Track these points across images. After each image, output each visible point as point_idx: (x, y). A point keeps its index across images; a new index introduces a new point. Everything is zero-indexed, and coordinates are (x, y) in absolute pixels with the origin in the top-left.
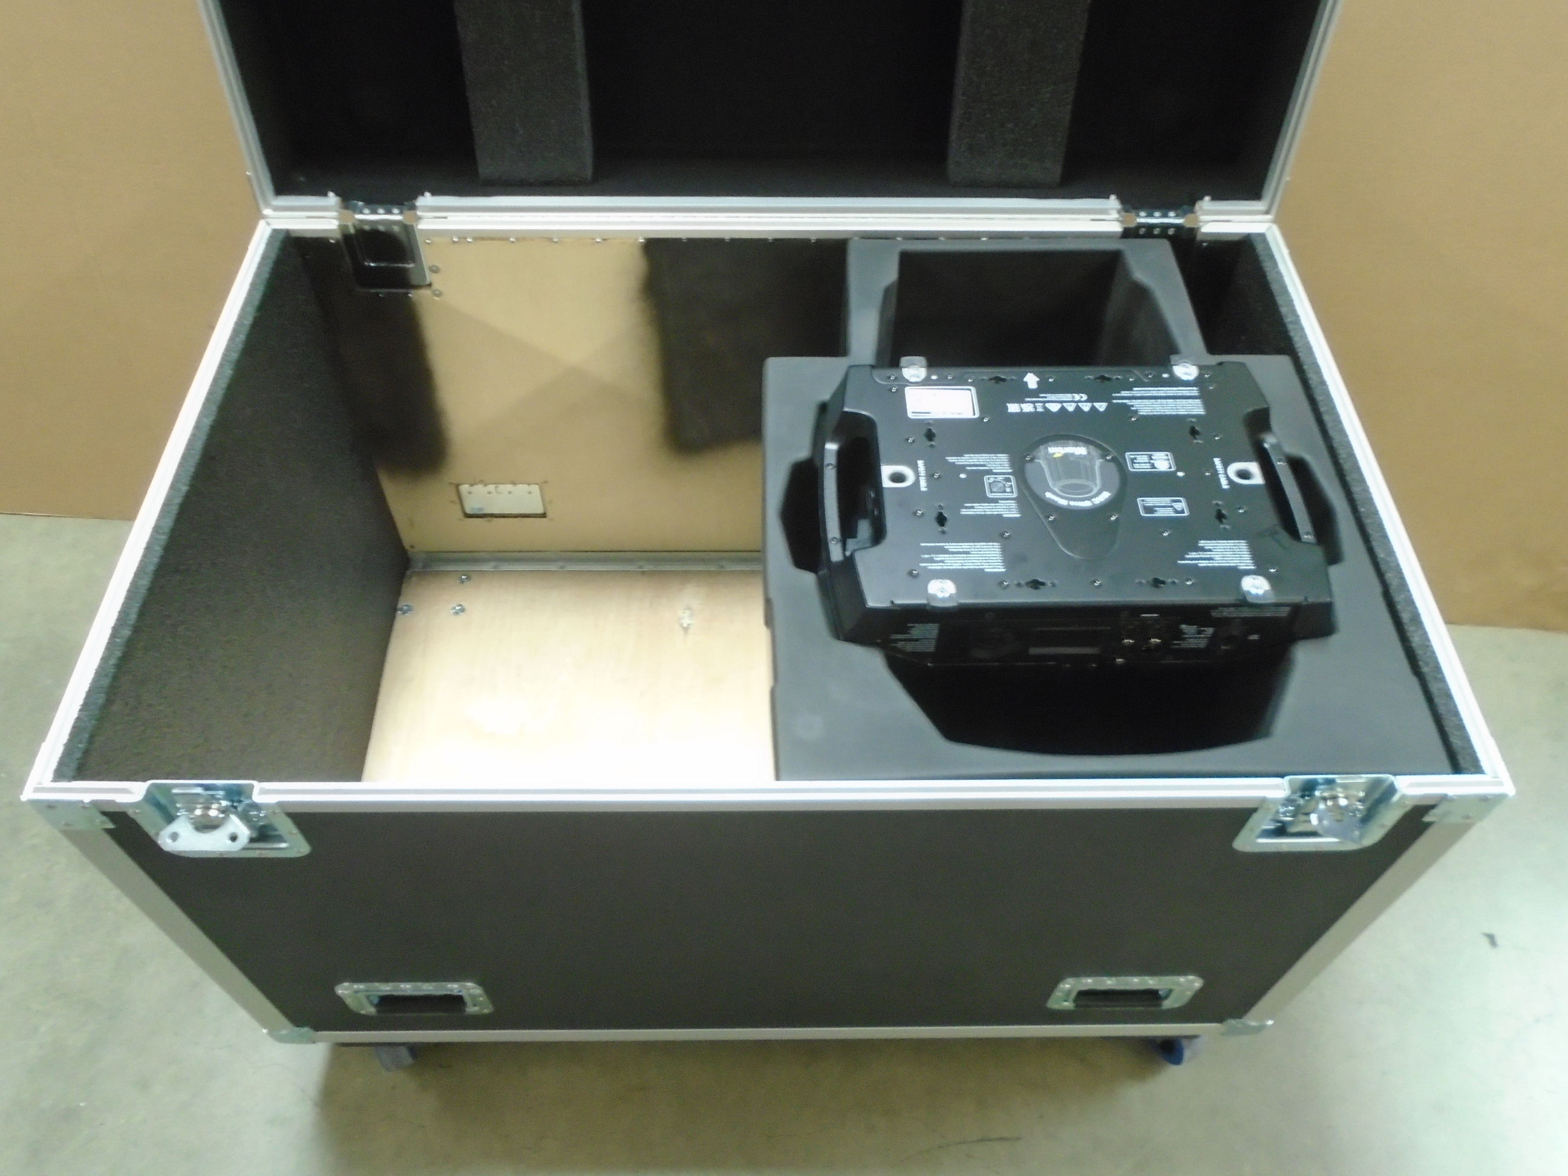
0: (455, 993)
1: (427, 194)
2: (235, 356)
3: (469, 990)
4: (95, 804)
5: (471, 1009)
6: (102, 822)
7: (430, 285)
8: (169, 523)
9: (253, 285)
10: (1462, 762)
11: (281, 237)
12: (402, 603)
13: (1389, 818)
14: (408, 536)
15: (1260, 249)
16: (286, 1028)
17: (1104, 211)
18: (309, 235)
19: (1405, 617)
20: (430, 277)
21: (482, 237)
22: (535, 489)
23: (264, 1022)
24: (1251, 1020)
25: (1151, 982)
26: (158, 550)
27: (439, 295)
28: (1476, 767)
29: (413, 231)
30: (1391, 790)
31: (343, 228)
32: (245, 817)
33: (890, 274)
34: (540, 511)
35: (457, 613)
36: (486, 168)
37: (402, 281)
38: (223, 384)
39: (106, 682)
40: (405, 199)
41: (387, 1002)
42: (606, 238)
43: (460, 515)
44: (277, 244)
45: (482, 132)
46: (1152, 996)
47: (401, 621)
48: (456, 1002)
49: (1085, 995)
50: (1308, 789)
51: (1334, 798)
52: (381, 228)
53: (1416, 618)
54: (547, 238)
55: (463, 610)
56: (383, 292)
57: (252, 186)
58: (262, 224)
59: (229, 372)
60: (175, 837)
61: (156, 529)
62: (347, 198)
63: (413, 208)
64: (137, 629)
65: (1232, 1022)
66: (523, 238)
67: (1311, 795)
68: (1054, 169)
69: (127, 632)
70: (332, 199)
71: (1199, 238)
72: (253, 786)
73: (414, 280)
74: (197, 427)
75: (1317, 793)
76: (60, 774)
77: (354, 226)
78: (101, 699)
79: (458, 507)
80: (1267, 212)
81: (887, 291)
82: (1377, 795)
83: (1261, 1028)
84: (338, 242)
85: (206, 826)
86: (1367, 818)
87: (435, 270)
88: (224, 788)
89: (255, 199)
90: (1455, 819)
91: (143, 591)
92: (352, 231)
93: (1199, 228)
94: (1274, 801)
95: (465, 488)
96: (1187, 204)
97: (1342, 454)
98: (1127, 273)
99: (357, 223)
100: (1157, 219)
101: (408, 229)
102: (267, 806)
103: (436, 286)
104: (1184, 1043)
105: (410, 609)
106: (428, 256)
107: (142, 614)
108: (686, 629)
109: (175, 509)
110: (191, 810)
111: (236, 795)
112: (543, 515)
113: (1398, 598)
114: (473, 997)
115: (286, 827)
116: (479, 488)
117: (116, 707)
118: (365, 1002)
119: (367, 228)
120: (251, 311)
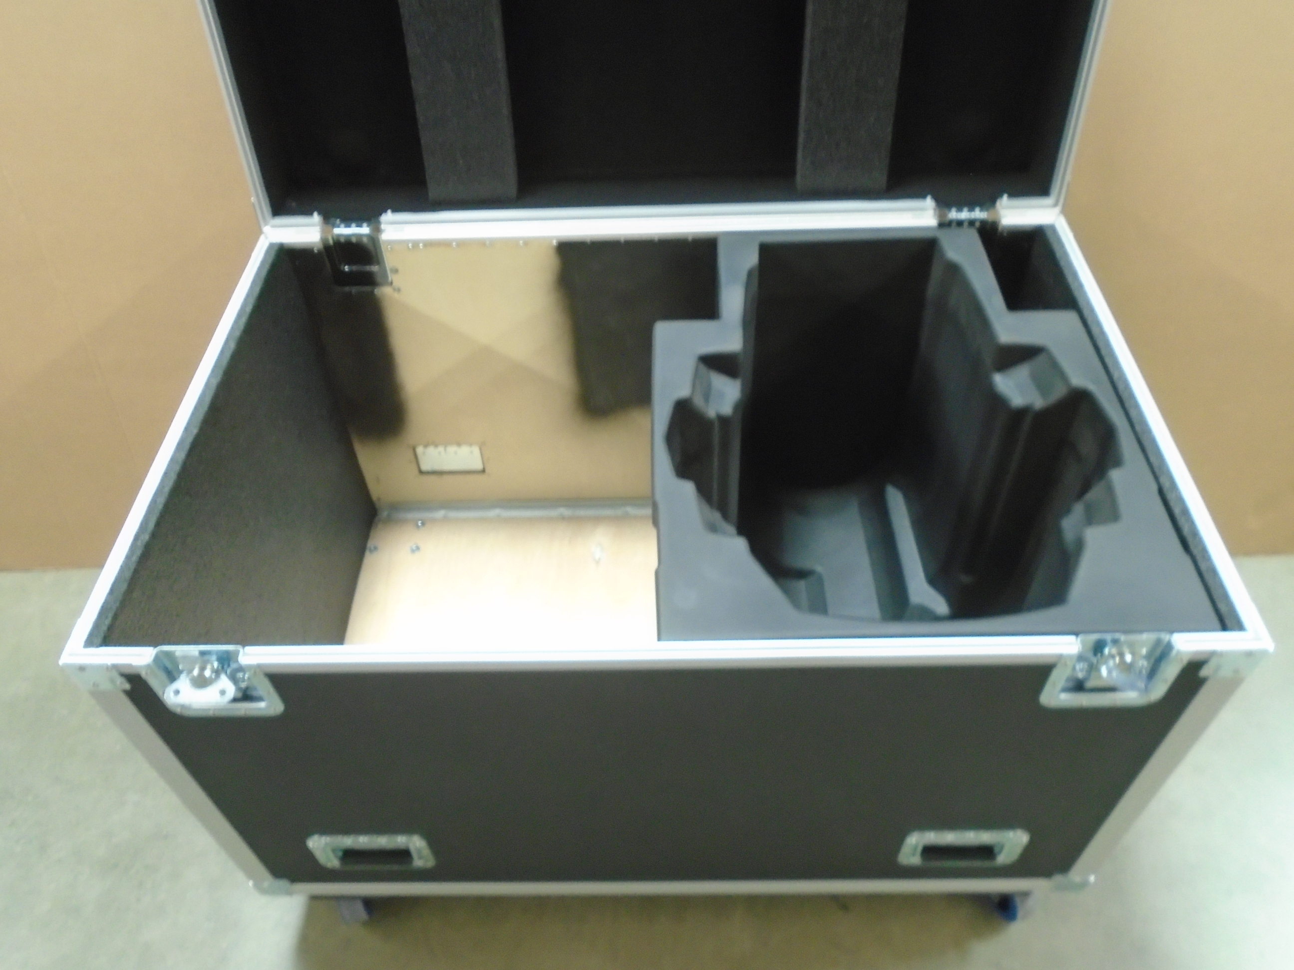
0: (403, 847)
1: (389, 211)
2: (238, 333)
3: (416, 843)
4: (115, 667)
5: (418, 863)
6: (121, 683)
7: (392, 283)
8: (182, 456)
9: (254, 282)
10: (1228, 622)
11: (276, 248)
12: (370, 544)
13: (1170, 672)
14: (376, 490)
15: (1049, 233)
16: (268, 880)
17: (923, 209)
18: (298, 247)
19: (1177, 511)
20: (391, 276)
21: (430, 244)
22: (476, 450)
23: (250, 875)
24: (1075, 874)
25: (984, 837)
26: (173, 477)
27: (399, 290)
28: (1239, 626)
29: (379, 241)
30: (1169, 647)
31: (324, 241)
32: (233, 678)
33: (752, 259)
34: (479, 466)
35: (413, 551)
36: (434, 191)
37: (370, 280)
38: (228, 355)
39: (128, 574)
40: (371, 216)
41: (349, 855)
42: (527, 242)
43: (416, 471)
44: (273, 254)
45: (432, 164)
46: (987, 852)
47: (369, 559)
48: (404, 855)
49: (930, 851)
50: (1098, 648)
51: (1122, 655)
52: (354, 240)
53: (1186, 512)
54: (482, 244)
55: (418, 548)
56: (354, 290)
57: (255, 211)
58: (262, 238)
59: (232, 345)
60: (177, 692)
61: (172, 460)
62: (328, 218)
63: (379, 223)
64: (153, 535)
65: (1058, 879)
66: (462, 244)
67: (1102, 652)
68: (881, 178)
69: (146, 537)
70: (316, 218)
71: (1000, 228)
72: (239, 651)
73: (379, 279)
74: (207, 385)
75: (1106, 651)
76: (90, 642)
77: (333, 238)
78: (124, 586)
79: (414, 466)
80: (1055, 205)
81: (750, 273)
82: (1158, 653)
83: (1084, 885)
84: (320, 252)
85: (201, 683)
86: (1152, 673)
87: (395, 271)
88: (217, 653)
89: (257, 219)
90: (1226, 672)
91: (160, 506)
92: (331, 242)
93: (1000, 221)
94: (1070, 657)
95: (420, 450)
96: (990, 201)
97: (1121, 387)
98: (942, 255)
99: (335, 238)
100: (964, 215)
101: (374, 239)
102: (250, 667)
103: (395, 284)
104: (1018, 901)
105: (376, 548)
106: (390, 260)
107: (158, 524)
108: (597, 562)
109: (187, 446)
110: (190, 671)
111: (226, 660)
112: (483, 471)
113: (1170, 497)
114: (419, 851)
115: (265, 688)
116: (431, 450)
117: (135, 595)
118: (331, 855)
119: (342, 240)
120: (252, 301)
